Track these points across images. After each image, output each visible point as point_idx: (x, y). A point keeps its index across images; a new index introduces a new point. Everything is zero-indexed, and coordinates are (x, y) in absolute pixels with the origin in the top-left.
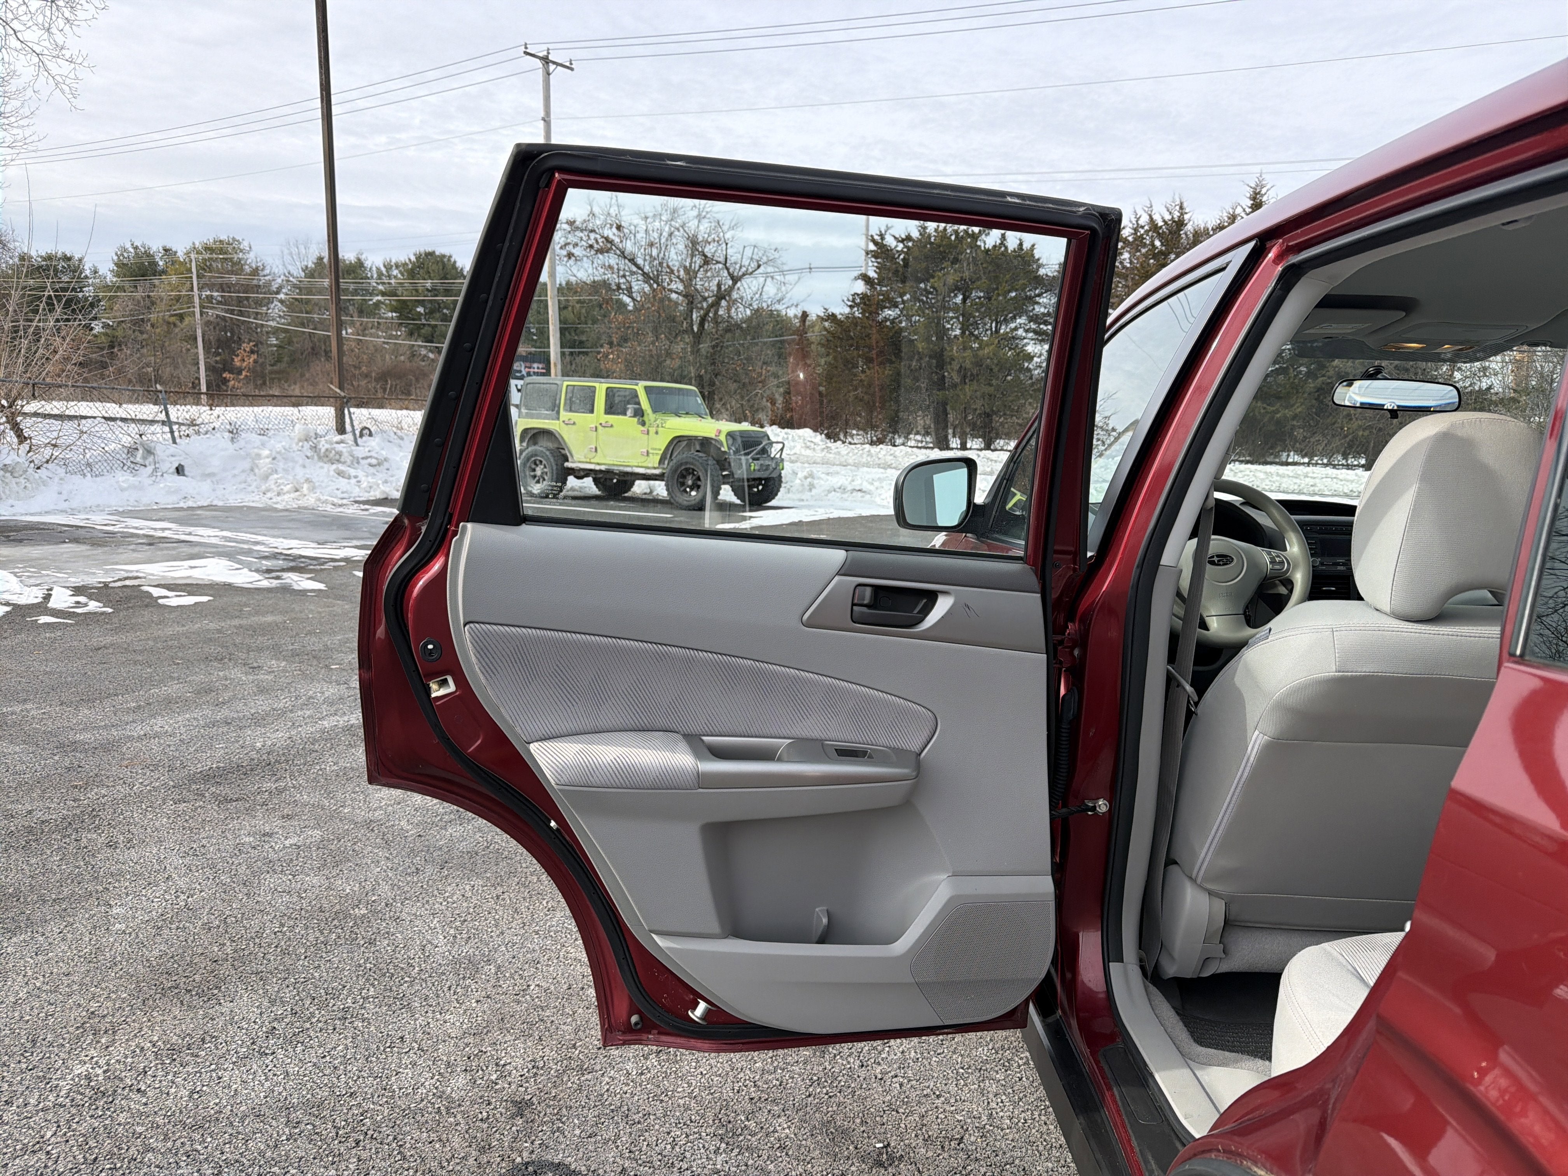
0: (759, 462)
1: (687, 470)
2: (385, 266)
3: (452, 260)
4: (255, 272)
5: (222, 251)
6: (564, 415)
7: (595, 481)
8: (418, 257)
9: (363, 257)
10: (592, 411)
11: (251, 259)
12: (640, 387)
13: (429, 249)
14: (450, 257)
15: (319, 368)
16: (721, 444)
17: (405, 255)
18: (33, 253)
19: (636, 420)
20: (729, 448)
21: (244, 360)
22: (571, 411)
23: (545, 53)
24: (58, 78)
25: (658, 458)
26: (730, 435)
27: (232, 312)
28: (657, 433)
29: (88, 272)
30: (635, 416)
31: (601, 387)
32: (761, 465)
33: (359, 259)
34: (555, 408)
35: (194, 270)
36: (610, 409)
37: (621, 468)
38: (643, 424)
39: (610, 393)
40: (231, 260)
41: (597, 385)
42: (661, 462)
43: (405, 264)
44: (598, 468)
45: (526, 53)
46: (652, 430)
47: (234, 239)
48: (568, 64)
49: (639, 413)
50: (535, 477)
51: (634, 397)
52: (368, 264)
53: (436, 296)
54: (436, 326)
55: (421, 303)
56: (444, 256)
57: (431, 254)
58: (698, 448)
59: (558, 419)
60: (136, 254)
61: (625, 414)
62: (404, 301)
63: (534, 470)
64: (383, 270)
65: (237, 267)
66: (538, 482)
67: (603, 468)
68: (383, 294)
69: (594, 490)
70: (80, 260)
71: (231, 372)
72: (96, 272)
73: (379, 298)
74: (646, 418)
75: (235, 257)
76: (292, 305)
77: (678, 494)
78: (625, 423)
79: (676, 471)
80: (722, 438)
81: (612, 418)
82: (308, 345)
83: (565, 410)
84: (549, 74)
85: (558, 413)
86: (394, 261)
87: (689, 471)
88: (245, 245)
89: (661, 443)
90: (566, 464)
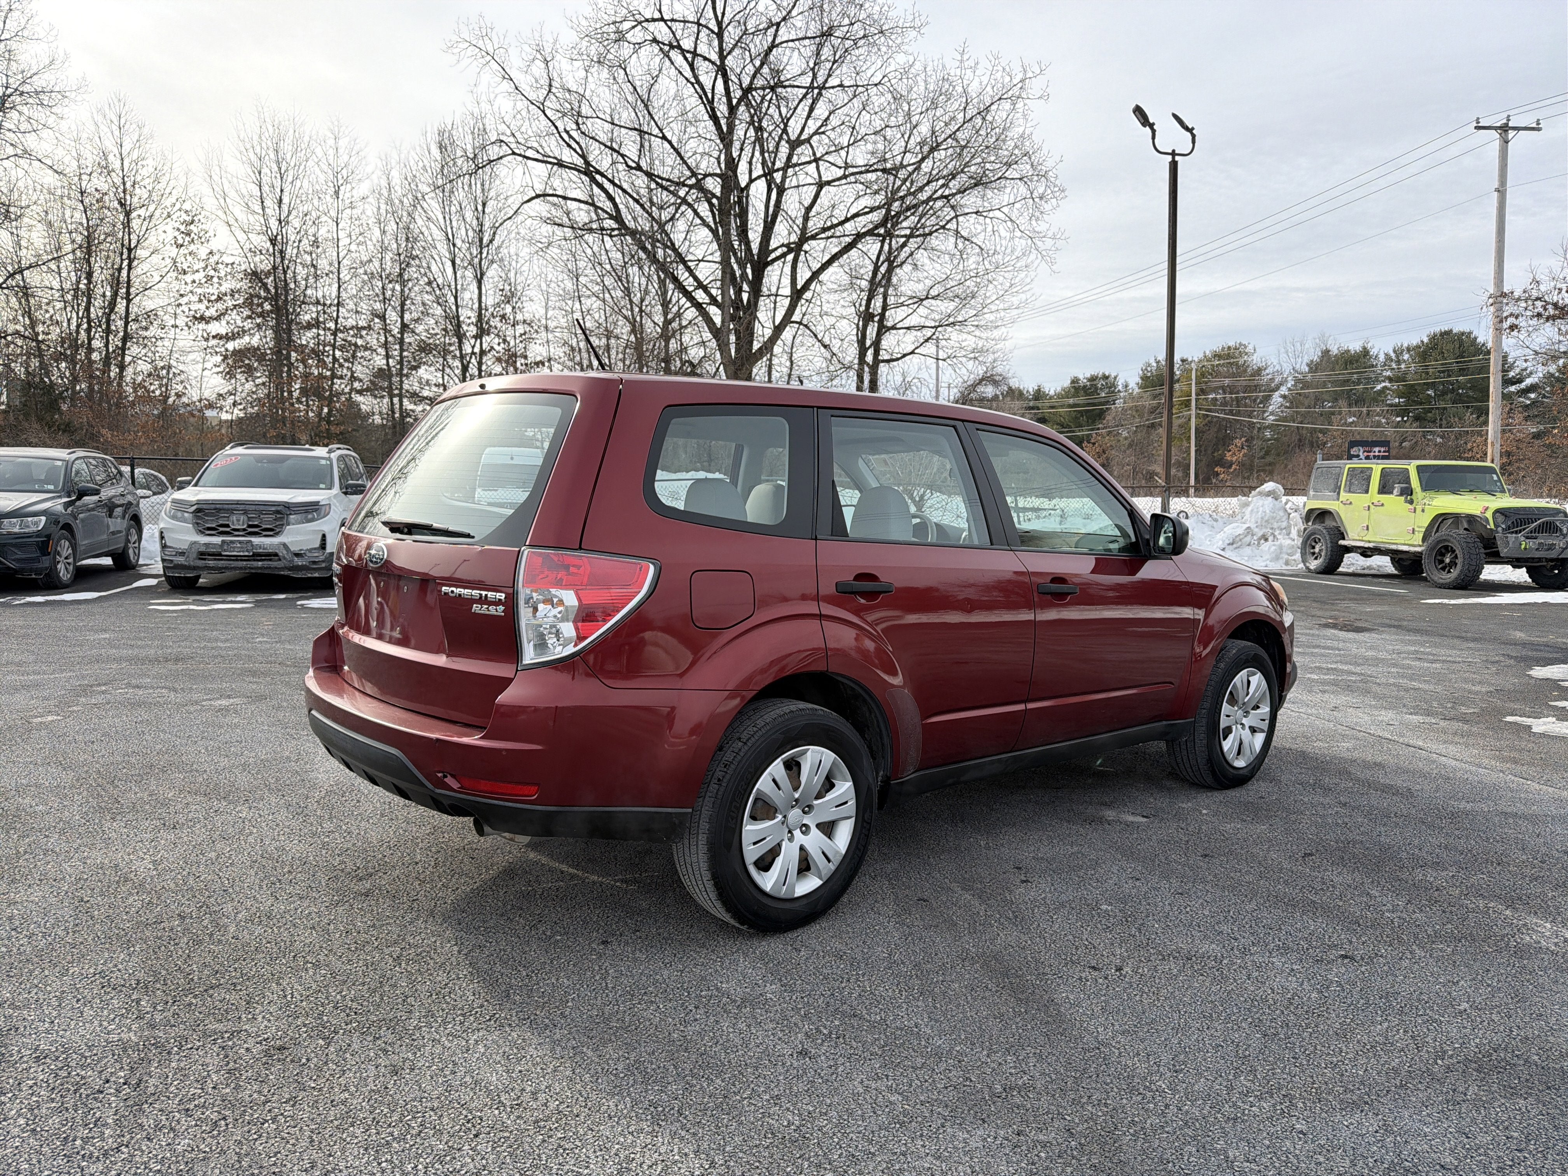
0: (1537, 541)
1: (1446, 547)
2: (1395, 351)
3: (1473, 336)
4: (1259, 371)
5: (1228, 356)
6: (1344, 496)
7: (1393, 560)
8: (1433, 338)
9: (1369, 346)
10: (1367, 492)
11: (1256, 360)
12: (1412, 466)
13: (1445, 328)
14: (1470, 333)
15: (1301, 460)
16: (1487, 520)
17: (1419, 337)
18: (1081, 377)
19: (1403, 498)
20: (1496, 526)
21: (1235, 454)
22: (1350, 492)
23: (1505, 121)
24: (1044, 253)
25: (1421, 535)
26: (1499, 511)
27: (1231, 412)
28: (1423, 511)
29: (1120, 387)
30: (1401, 495)
31: (1377, 469)
32: (1540, 544)
33: (1365, 348)
34: (1337, 489)
35: (1193, 377)
36: (1384, 489)
37: (1387, 546)
38: (1411, 502)
39: (1384, 473)
40: (1237, 364)
41: (1374, 466)
42: (1424, 539)
43: (1418, 347)
44: (1367, 545)
45: (1478, 128)
46: (1419, 508)
47: (1240, 344)
48: (1534, 125)
49: (1407, 492)
50: (1314, 553)
51: (1405, 476)
52: (1373, 352)
53: (1449, 376)
54: (1445, 409)
55: (1433, 385)
56: (1463, 334)
57: (1448, 333)
58: (1466, 526)
59: (1338, 499)
60: (1158, 367)
61: (1392, 493)
62: (1412, 385)
63: (1314, 547)
64: (1393, 355)
65: (1242, 370)
66: (1316, 558)
67: (1371, 545)
68: (1390, 379)
69: (1391, 569)
70: (1115, 378)
71: (1222, 466)
72: (1126, 386)
73: (1387, 384)
74: (1414, 497)
75: (1241, 361)
76: (1293, 400)
77: (1436, 572)
78: (1394, 502)
79: (1434, 548)
80: (1489, 515)
81: (1384, 498)
82: (1295, 438)
83: (1345, 491)
84: (1507, 142)
85: (1339, 494)
86: (1405, 345)
87: (1448, 549)
88: (1250, 349)
89: (1425, 520)
90: (1342, 542)
